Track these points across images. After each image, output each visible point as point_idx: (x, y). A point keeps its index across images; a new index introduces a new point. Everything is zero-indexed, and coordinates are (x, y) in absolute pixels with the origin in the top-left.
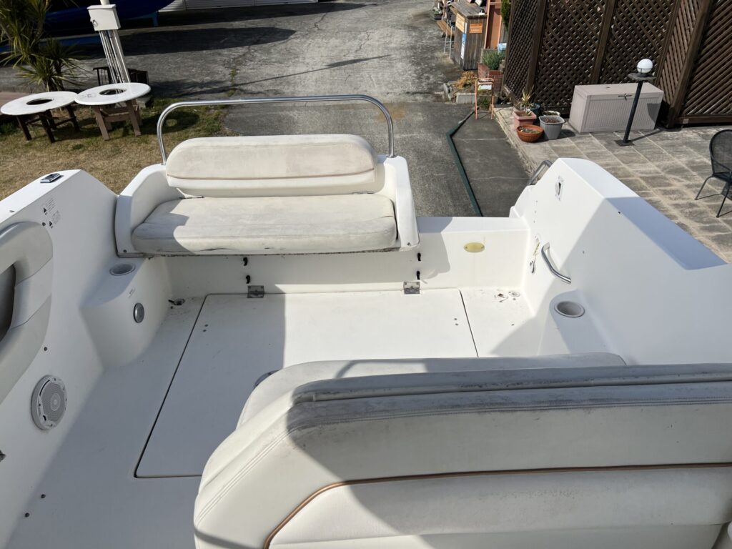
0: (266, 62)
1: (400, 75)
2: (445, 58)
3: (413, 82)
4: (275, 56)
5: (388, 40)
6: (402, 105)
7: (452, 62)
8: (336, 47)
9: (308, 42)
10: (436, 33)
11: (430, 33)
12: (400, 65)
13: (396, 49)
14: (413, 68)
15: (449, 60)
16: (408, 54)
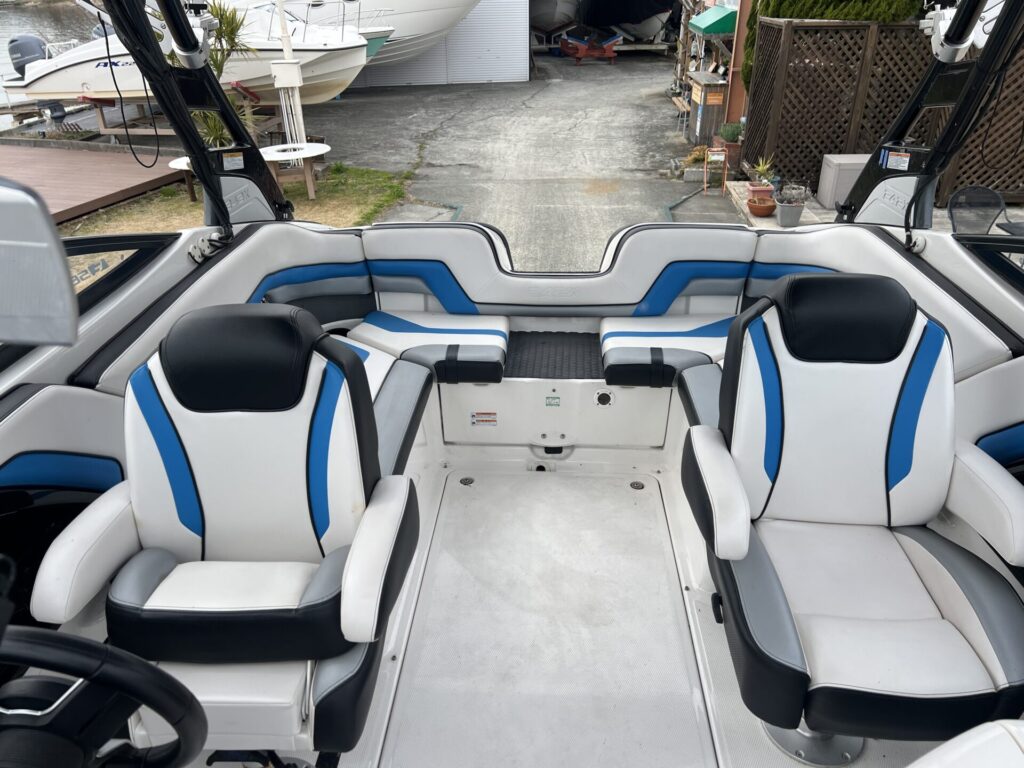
0: (460, 138)
1: (619, 152)
2: (678, 137)
3: (635, 160)
4: (472, 132)
5: (609, 119)
6: (617, 181)
7: (685, 141)
8: (546, 125)
9: (513, 119)
10: (671, 113)
11: (664, 114)
12: (621, 144)
13: (619, 127)
14: (637, 146)
15: (683, 139)
16: (633, 132)
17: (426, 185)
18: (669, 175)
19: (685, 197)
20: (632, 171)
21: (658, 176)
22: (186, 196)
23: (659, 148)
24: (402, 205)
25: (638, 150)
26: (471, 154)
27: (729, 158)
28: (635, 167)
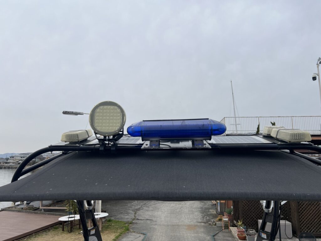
0: (147, 210)
1: (196, 216)
2: (213, 212)
3: (201, 219)
4: (151, 209)
5: (192, 205)
6: (196, 226)
7: (216, 213)
8: (173, 206)
9: (163, 205)
10: (211, 204)
11: (209, 204)
12: (196, 213)
13: (195, 208)
14: (201, 214)
15: (215, 212)
16: (200, 210)
17: (136, 226)
18: (212, 224)
19: (217, 232)
20: (200, 222)
21: (208, 224)
22: (61, 229)
23: (208, 215)
24: (128, 233)
25: (202, 216)
26: (151, 216)
27: (229, 220)
28: (201, 221)
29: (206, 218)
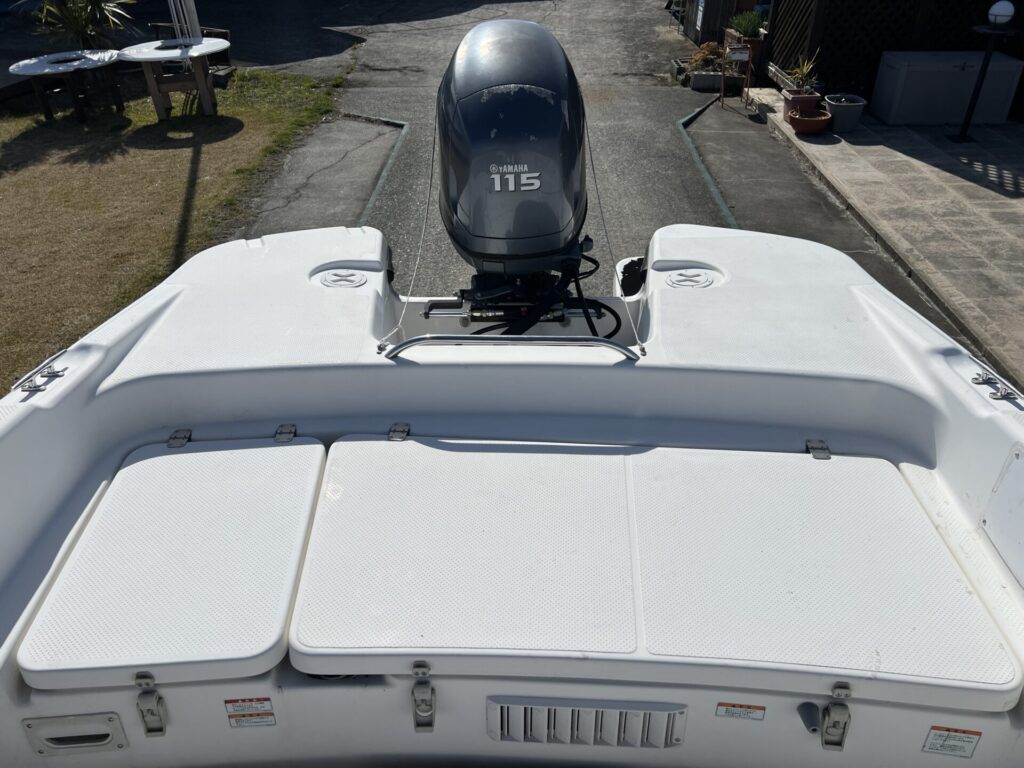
2: (670, 33)
15: (678, 36)
18: (670, 80)
20: (623, 75)
21: (656, 82)
23: (650, 47)
25: (626, 48)
28: (624, 70)
29: (646, 57)
